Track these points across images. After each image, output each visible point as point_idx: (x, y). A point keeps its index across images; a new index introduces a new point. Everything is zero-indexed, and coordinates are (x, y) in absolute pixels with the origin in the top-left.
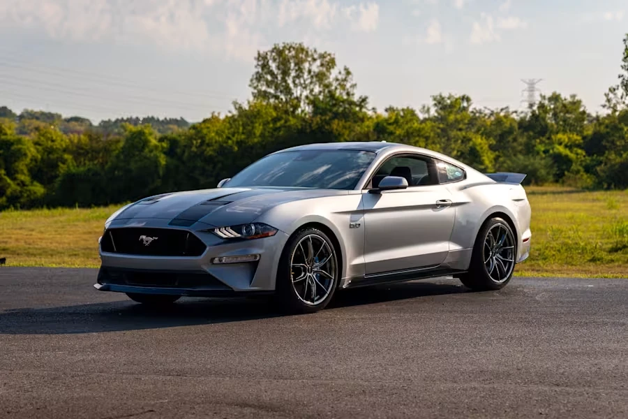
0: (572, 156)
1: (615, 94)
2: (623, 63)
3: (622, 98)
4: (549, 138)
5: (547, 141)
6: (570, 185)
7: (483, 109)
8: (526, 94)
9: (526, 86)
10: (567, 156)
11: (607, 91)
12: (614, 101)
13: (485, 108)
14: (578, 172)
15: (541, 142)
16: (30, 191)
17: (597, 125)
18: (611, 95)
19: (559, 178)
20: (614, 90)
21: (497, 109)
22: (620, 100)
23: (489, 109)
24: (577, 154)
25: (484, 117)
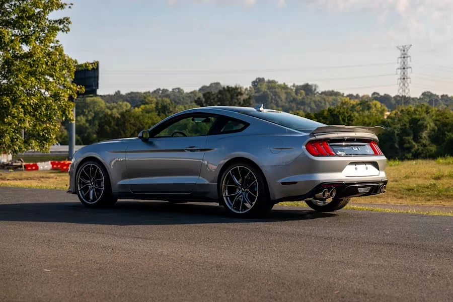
16: (428, 149)
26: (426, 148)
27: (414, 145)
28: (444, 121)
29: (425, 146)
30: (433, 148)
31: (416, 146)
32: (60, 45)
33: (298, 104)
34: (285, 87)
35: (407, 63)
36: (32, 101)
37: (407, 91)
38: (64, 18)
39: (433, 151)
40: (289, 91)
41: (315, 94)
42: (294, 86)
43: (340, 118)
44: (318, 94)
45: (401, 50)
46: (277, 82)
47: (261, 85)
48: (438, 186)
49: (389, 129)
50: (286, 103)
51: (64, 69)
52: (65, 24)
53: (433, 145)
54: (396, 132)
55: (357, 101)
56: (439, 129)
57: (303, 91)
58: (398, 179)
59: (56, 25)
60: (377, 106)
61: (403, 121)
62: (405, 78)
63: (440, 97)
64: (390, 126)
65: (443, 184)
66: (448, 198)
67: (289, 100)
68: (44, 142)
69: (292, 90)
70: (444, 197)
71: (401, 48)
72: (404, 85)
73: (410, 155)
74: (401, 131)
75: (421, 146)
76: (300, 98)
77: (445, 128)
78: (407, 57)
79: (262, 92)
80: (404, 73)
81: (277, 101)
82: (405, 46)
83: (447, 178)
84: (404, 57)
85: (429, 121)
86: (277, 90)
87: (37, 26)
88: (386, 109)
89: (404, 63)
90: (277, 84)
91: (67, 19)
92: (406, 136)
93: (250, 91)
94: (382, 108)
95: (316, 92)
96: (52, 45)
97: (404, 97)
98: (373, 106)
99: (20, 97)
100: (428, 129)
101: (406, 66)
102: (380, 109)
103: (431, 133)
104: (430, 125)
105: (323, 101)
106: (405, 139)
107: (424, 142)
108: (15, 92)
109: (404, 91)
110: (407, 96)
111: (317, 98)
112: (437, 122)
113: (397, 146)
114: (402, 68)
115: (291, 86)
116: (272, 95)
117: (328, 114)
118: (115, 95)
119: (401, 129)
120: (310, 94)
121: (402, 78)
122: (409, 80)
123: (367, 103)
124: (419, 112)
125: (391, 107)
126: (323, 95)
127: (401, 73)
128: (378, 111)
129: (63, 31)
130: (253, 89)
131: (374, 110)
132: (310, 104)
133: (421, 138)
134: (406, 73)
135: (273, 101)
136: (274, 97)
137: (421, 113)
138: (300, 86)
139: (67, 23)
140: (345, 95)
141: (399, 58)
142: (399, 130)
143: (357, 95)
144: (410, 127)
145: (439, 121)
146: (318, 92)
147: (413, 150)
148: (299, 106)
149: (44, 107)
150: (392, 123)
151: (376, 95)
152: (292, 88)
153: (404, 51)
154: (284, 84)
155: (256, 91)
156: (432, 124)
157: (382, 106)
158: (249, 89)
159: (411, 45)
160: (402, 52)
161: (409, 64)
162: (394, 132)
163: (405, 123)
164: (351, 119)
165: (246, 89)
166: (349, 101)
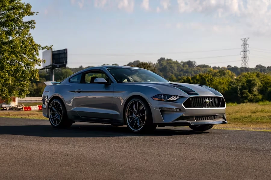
16: (257, 98)
26: (256, 97)
27: (249, 95)
28: (267, 81)
29: (255, 95)
30: (260, 97)
31: (250, 96)
32: (31, 37)
33: (184, 72)
34: (176, 63)
35: (247, 48)
36: (12, 68)
37: (246, 64)
38: (32, 21)
39: (260, 99)
40: (179, 65)
41: (194, 67)
42: (182, 62)
43: (206, 80)
44: (196, 67)
45: (243, 41)
46: (172, 60)
47: (163, 62)
48: (253, 117)
49: (234, 86)
50: (177, 72)
51: (32, 50)
52: (32, 24)
53: (260, 95)
54: (239, 88)
55: (218, 70)
56: (264, 86)
57: (187, 65)
58: (231, 113)
59: (27, 25)
60: (229, 73)
61: (243, 81)
62: (246, 57)
63: (267, 68)
64: (235, 85)
65: (256, 116)
66: (256, 123)
67: (179, 70)
68: (21, 92)
69: (181, 64)
70: (254, 123)
71: (243, 39)
72: (245, 61)
73: (247, 101)
74: (242, 87)
75: (253, 95)
76: (186, 69)
77: (267, 85)
78: (247, 45)
79: (163, 66)
80: (245, 54)
81: (172, 71)
82: (246, 38)
83: (260, 112)
84: (245, 45)
85: (258, 81)
86: (172, 64)
87: (17, 25)
88: (234, 74)
89: (245, 48)
90: (172, 61)
91: (33, 21)
92: (245, 90)
93: (157, 65)
94: (232, 74)
95: (194, 66)
96: (27, 36)
97: (245, 68)
98: (227, 73)
99: (6, 66)
100: (257, 86)
101: (246, 50)
102: (230, 75)
103: (259, 88)
104: (258, 84)
105: (199, 71)
106: (244, 91)
107: (255, 93)
108: (3, 63)
109: (245, 64)
110: (247, 67)
111: (196, 69)
112: (262, 82)
113: (239, 96)
114: (244, 51)
115: (180, 62)
116: (169, 67)
117: (199, 78)
118: (79, 68)
119: (241, 86)
120: (191, 67)
121: (244, 57)
122: (248, 58)
123: (223, 72)
124: (252, 76)
125: (238, 74)
126: (199, 67)
127: (243, 54)
128: (229, 76)
129: (31, 28)
130: (158, 64)
131: (227, 75)
132: (191, 72)
133: (253, 91)
134: (246, 54)
135: (170, 71)
136: (170, 69)
137: (253, 76)
138: (186, 62)
139: (33, 24)
140: (212, 67)
141: (242, 45)
142: (240, 86)
143: (219, 67)
144: (247, 85)
145: (263, 81)
146: (196, 66)
147: (248, 98)
148: (185, 74)
149: (21, 72)
150: (236, 83)
151: (229, 67)
152: (181, 63)
153: (245, 41)
154: (176, 61)
155: (160, 65)
156: (260, 83)
157: (232, 73)
158: (156, 64)
159: (249, 38)
160: (244, 42)
161: (248, 49)
162: (237, 88)
163: (244, 82)
164: (213, 80)
165: (155, 64)
166: (213, 70)
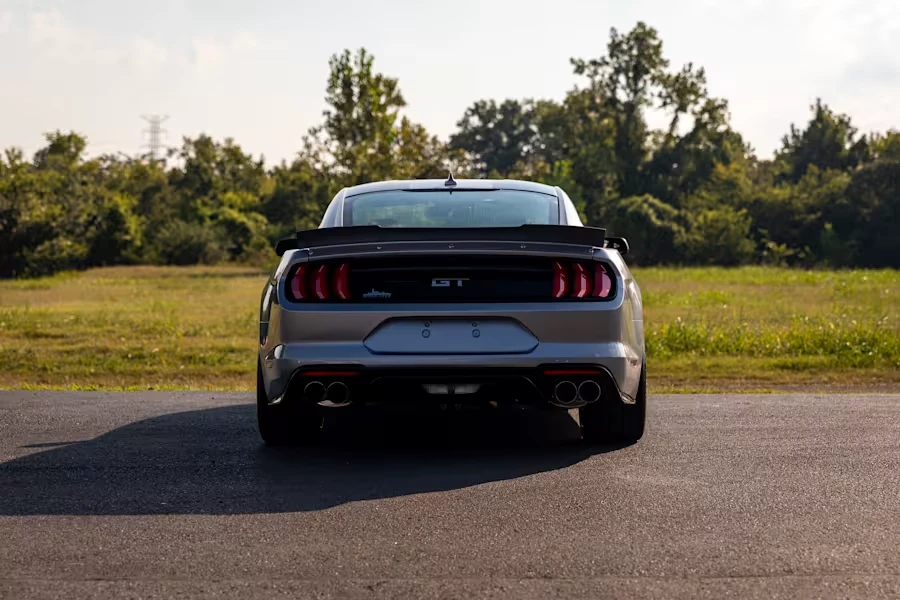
0: (250, 224)
1: (317, 138)
2: (327, 95)
3: (326, 143)
4: (214, 198)
5: (211, 202)
6: (253, 265)
7: (116, 154)
8: (148, 136)
9: (147, 125)
10: (243, 223)
11: (306, 133)
12: (314, 148)
13: (120, 153)
14: (261, 246)
15: (205, 204)
17: (280, 181)
18: (311, 139)
19: (236, 254)
20: (315, 131)
21: (137, 155)
22: (323, 146)
23: (125, 155)
24: (256, 221)
25: (118, 167)
